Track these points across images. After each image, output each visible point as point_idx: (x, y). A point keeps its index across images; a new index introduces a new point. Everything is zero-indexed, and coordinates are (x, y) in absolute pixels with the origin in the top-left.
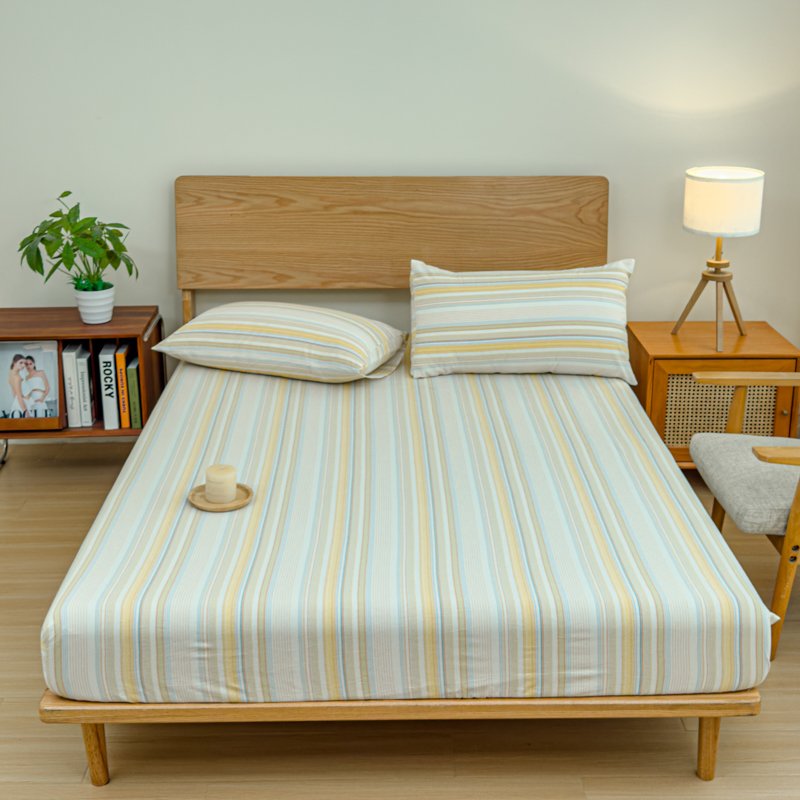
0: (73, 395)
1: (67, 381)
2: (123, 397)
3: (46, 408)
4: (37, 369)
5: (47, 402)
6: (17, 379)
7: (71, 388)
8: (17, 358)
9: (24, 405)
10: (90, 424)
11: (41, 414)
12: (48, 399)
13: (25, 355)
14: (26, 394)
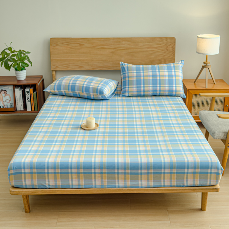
0: (18, 101)
2: (32, 101)
3: (10, 105)
4: (8, 94)
5: (10, 103)
6: (2, 97)
7: (17, 99)
8: (2, 90)
9: (4, 104)
10: (23, 109)
12: (11, 102)
13: (4, 90)
14: (4, 101)
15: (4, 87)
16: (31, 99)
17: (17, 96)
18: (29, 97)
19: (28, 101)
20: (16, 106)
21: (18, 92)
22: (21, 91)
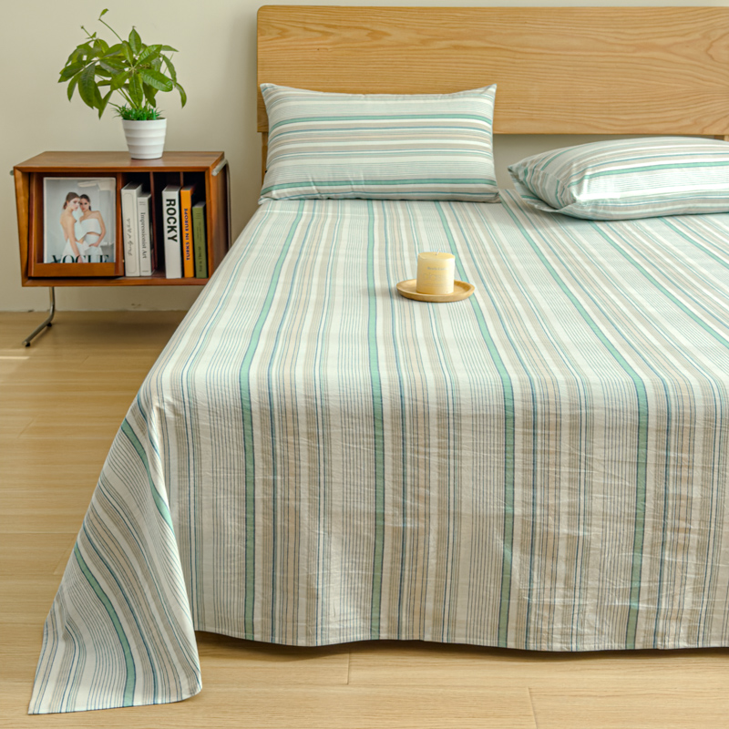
0: (132, 239)
1: (125, 223)
2: (188, 241)
3: (101, 254)
4: (93, 209)
5: (102, 247)
6: (70, 221)
7: (129, 230)
8: (71, 196)
9: (78, 251)
10: (149, 274)
11: (95, 260)
12: (104, 243)
13: (80, 195)
14: (79, 238)
15: (81, 185)
16: (185, 232)
17: (129, 220)
18: (177, 224)
19: (173, 238)
20: (124, 258)
21: (135, 203)
22: (145, 199)
